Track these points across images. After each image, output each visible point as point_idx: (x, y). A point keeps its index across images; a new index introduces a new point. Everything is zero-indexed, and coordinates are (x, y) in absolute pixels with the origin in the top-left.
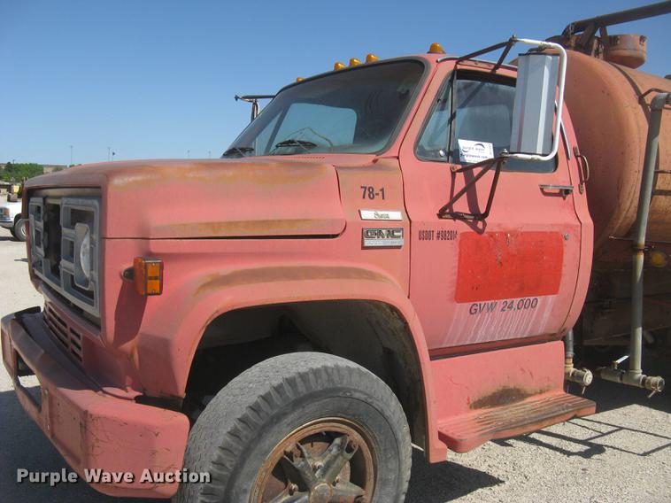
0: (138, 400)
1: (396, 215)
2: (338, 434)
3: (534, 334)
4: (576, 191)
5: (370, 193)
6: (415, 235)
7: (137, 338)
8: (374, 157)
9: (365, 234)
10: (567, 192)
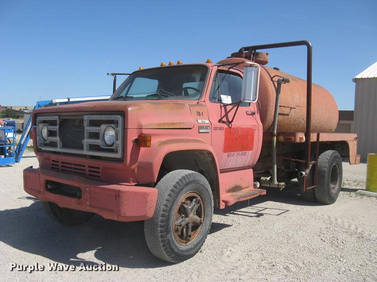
0: (135, 185)
1: (207, 121)
2: (194, 197)
3: (245, 165)
4: (256, 113)
5: (199, 114)
6: (213, 129)
7: (137, 163)
8: (197, 101)
9: (200, 128)
10: (254, 114)
